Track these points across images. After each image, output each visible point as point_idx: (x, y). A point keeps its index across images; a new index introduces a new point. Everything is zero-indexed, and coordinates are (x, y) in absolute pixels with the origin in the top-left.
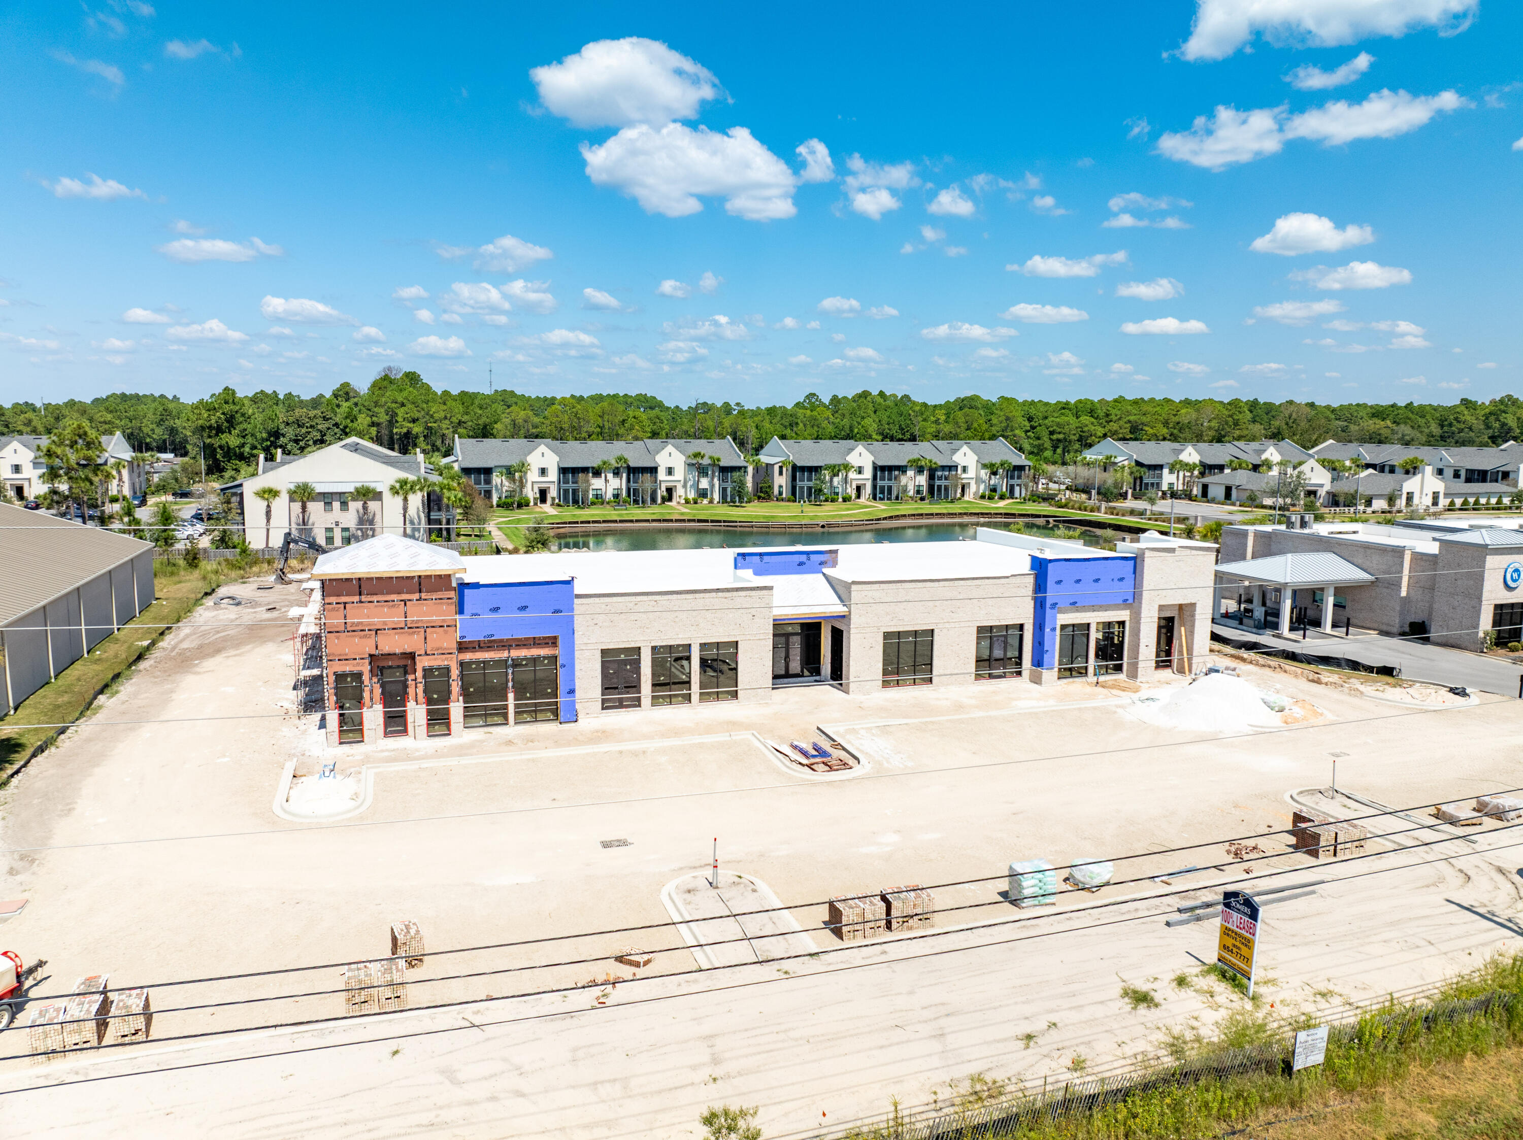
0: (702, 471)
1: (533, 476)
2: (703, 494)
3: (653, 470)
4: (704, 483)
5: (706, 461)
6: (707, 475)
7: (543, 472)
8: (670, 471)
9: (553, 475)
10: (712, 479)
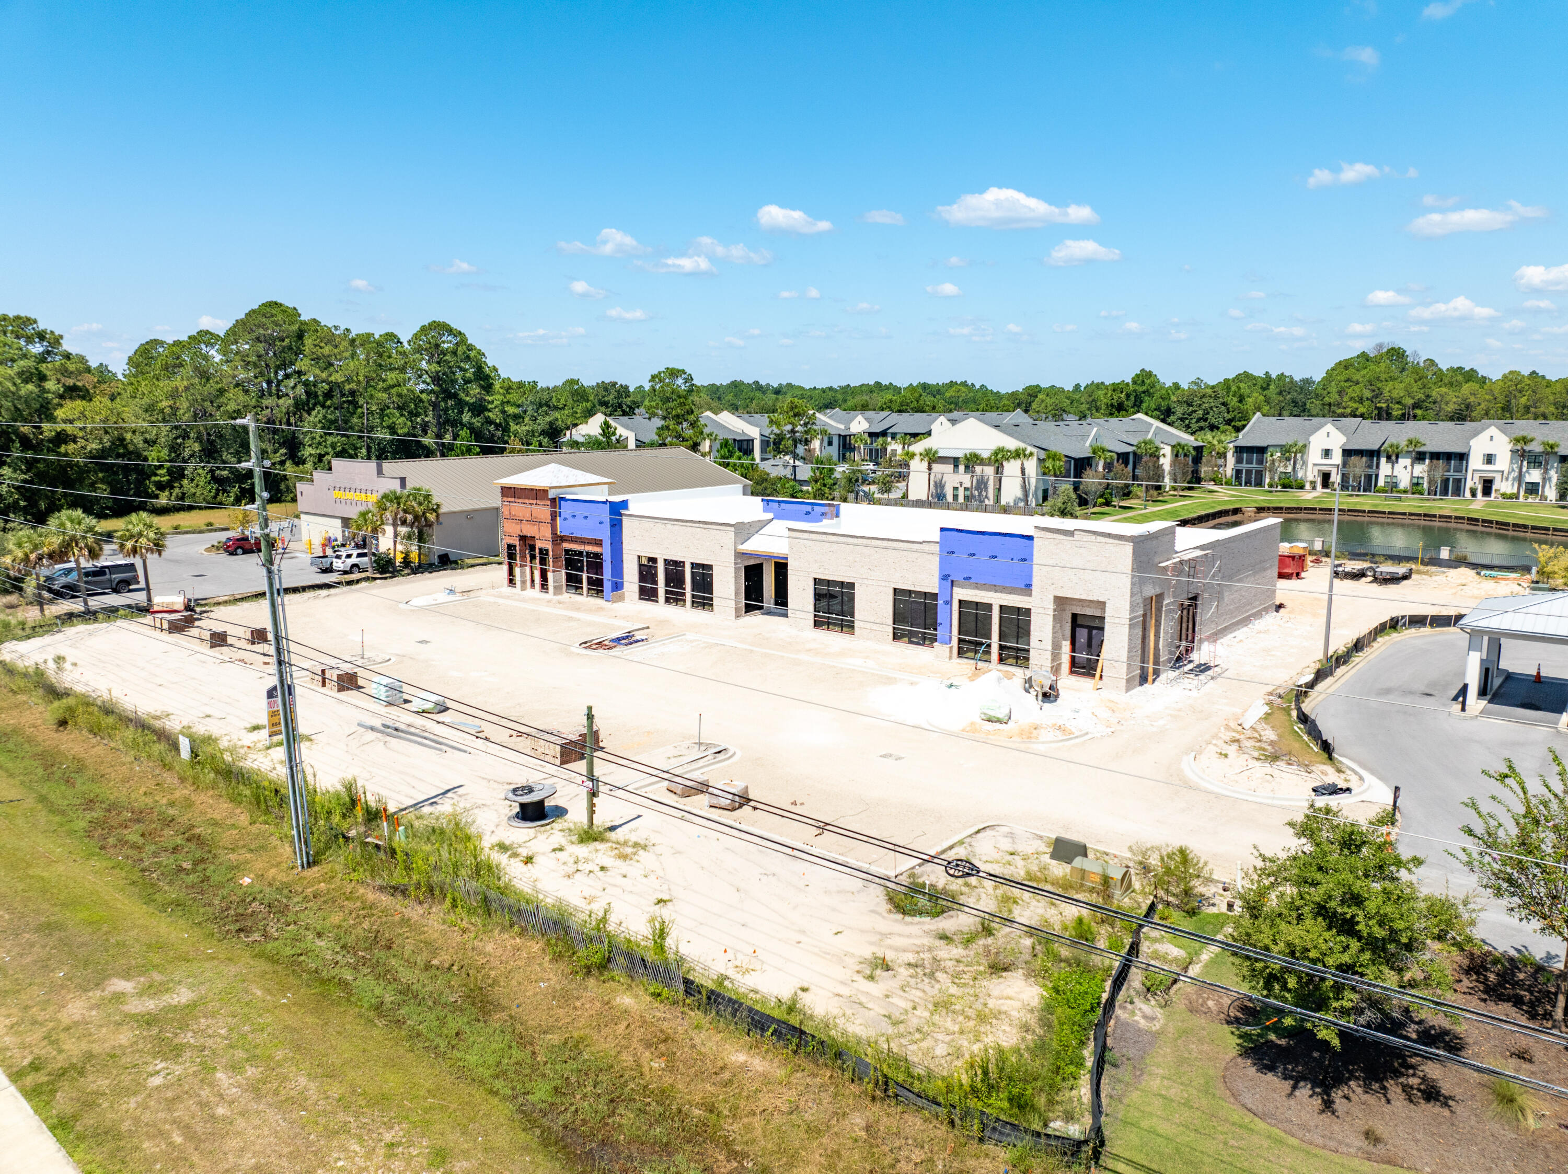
0: (1535, 460)
1: (1314, 456)
2: (1533, 489)
3: (1462, 457)
4: (1534, 476)
5: (1536, 447)
6: (1540, 466)
7: (1327, 453)
8: (1489, 459)
9: (1337, 458)
10: (1546, 471)
